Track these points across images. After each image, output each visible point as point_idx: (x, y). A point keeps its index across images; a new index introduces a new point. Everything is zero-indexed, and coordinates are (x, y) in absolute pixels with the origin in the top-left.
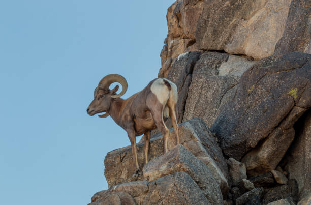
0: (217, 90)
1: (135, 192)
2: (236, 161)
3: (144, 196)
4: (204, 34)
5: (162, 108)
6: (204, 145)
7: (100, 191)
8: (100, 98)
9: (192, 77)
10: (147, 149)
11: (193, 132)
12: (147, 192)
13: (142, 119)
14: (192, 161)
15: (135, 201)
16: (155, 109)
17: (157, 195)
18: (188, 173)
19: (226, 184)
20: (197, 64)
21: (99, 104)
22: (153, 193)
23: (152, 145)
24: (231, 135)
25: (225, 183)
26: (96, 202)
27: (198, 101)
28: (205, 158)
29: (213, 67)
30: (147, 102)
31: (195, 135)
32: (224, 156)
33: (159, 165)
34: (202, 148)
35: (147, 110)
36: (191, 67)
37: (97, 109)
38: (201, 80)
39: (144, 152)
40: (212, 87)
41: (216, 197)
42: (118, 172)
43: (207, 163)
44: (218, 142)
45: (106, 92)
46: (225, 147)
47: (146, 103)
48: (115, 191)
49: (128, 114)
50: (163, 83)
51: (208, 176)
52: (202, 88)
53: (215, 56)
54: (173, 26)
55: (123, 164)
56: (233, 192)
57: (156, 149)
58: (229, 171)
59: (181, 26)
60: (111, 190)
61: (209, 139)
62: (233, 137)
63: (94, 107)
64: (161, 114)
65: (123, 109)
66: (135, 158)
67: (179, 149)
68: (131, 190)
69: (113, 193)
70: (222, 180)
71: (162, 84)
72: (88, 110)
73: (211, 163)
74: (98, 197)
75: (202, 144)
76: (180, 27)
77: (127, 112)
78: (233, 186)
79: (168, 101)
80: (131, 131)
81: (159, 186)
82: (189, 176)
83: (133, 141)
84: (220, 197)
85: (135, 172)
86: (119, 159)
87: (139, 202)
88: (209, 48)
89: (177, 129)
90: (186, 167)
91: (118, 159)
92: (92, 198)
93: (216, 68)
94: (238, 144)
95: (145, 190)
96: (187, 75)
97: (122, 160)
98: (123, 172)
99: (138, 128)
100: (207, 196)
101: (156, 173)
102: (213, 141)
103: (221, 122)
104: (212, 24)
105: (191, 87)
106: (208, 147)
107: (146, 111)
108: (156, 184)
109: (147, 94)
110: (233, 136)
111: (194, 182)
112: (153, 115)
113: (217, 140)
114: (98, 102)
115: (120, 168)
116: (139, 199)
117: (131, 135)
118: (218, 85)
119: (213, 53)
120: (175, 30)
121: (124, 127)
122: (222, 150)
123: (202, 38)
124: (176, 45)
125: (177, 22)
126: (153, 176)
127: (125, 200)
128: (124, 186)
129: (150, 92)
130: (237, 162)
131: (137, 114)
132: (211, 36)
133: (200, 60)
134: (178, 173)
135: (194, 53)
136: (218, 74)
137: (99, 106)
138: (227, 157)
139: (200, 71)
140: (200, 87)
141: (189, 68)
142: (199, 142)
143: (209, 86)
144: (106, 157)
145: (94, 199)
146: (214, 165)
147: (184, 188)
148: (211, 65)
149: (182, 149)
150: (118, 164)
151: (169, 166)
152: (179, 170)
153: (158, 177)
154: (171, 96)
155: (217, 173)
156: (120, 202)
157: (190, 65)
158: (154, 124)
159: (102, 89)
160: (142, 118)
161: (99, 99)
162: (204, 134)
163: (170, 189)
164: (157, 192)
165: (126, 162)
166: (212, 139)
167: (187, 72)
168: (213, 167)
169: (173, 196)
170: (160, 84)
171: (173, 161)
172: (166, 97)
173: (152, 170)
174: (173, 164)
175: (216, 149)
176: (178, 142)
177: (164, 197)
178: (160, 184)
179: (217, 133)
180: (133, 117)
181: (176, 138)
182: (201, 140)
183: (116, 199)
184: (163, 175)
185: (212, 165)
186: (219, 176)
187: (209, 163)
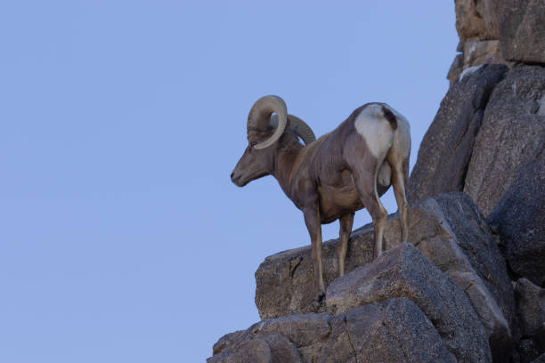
0: (531, 143)
1: (301, 335)
2: (532, 285)
3: (320, 345)
4: (516, 28)
5: (375, 166)
6: (465, 249)
7: (233, 331)
9: (483, 116)
10: (343, 252)
11: (442, 219)
12: (327, 336)
13: (332, 188)
14: (427, 277)
15: (301, 355)
16: (360, 165)
17: (347, 344)
18: (416, 301)
19: (506, 330)
20: (496, 90)
22: (339, 339)
23: (356, 243)
24: (525, 231)
25: (503, 329)
26: (220, 354)
27: (492, 165)
28: (463, 274)
29: (528, 96)
30: (345, 152)
31: (445, 226)
32: (509, 274)
33: (359, 282)
34: (459, 253)
35: (344, 168)
36: (483, 96)
37: (248, 172)
38: (500, 122)
39: (338, 258)
40: (521, 138)
41: (476, 354)
42: (283, 297)
43: (467, 286)
44: (500, 245)
45: (263, 133)
46: (514, 255)
47: (342, 153)
48: (262, 332)
49: (307, 176)
50: (382, 114)
51: (463, 311)
52: (501, 139)
53: (535, 74)
54: (465, 12)
55: (295, 282)
56: (522, 349)
57: (364, 251)
58: (517, 305)
59: (481, 12)
60: (254, 331)
61: (477, 238)
62: (531, 235)
63: (244, 168)
64: (373, 179)
65: (297, 166)
66: (318, 270)
67: (402, 250)
68: (294, 332)
69: (257, 336)
70: (496, 322)
71: (378, 117)
73: (475, 285)
74: (228, 343)
75: (460, 245)
76: (478, 15)
77: (305, 173)
78: (524, 337)
79: (390, 151)
80: (311, 212)
81: (353, 325)
82: (417, 308)
83: (315, 234)
84: (486, 355)
85: (317, 298)
86: (286, 271)
87: (310, 356)
88: (526, 57)
89: (406, 209)
90: (412, 290)
91: (284, 270)
92: (215, 345)
93: (535, 99)
94: (540, 250)
95: (323, 332)
96: (475, 112)
97: (293, 273)
98: (293, 298)
99: (327, 207)
100: (456, 353)
101: (350, 299)
102: (487, 241)
103: (510, 202)
104: (534, 8)
105: (479, 135)
106: (474, 253)
107: (341, 171)
108: (345, 321)
109: (347, 136)
110: (531, 232)
111: (427, 321)
112: (356, 180)
113: (498, 241)
114: (249, 157)
115: (287, 290)
116: (309, 352)
117: (313, 221)
118: (534, 134)
119: (532, 69)
120: (469, 20)
121: (299, 204)
122: (507, 261)
123: (512, 37)
124: (481, 56)
125: (473, 4)
126: (345, 304)
127: (280, 352)
128: (281, 323)
129: (353, 130)
130: (536, 287)
131: (323, 178)
132: (530, 34)
133: (504, 82)
134: (393, 300)
135: (494, 68)
136: (536, 112)
137: (252, 165)
138: (514, 276)
139: (502, 105)
140: (497, 138)
141: (480, 97)
142: (453, 242)
143: (515, 135)
144: (262, 265)
145: (218, 349)
146: (481, 289)
147: (403, 331)
148: (525, 93)
149: (409, 252)
150: (285, 280)
151: (378, 285)
152: (398, 293)
153: (353, 307)
154: (397, 142)
155: (487, 307)
156: (269, 355)
157: (482, 91)
158: (359, 199)
159: (254, 129)
160: (333, 185)
161: (250, 150)
162: (468, 226)
163: (373, 333)
164: (346, 338)
165: (301, 277)
166: (486, 238)
167: (474, 107)
168: (480, 294)
169: (379, 347)
170: (373, 116)
171: (387, 276)
172: (385, 145)
173: (343, 293)
174: (386, 282)
175: (492, 258)
176: (406, 239)
177: (360, 348)
178: (353, 321)
179: (499, 226)
180: (317, 184)
181: (402, 230)
182: (458, 237)
183: (262, 350)
184: (363, 303)
185: (476, 291)
186: (491, 314)
187: (471, 285)
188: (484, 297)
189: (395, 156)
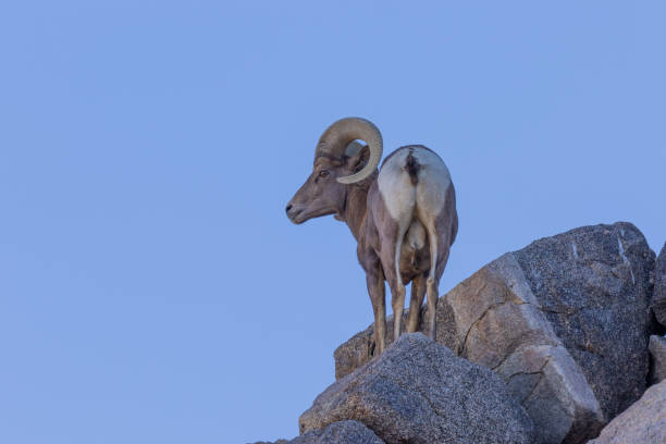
5: (396, 231)
8: (321, 178)
11: (513, 280)
16: (381, 231)
18: (375, 420)
19: (594, 415)
21: (318, 195)
25: (589, 414)
31: (516, 290)
34: (535, 323)
37: (311, 208)
43: (543, 363)
45: (337, 163)
63: (305, 201)
64: (394, 247)
72: (288, 208)
73: (550, 362)
75: (542, 310)
79: (416, 210)
80: (371, 278)
82: (368, 432)
83: (375, 306)
90: (368, 407)
97: (372, 350)
106: (567, 316)
114: (315, 188)
117: (372, 290)
126: (311, 424)
137: (318, 200)
142: (529, 308)
146: (558, 367)
151: (337, 402)
152: (354, 413)
153: (316, 428)
154: (421, 199)
155: (565, 389)
161: (316, 180)
168: (557, 374)
171: (352, 388)
174: (346, 397)
182: (543, 298)
184: (324, 424)
185: (553, 369)
186: (570, 398)
187: (547, 362)
188: (561, 377)
189: (423, 214)
